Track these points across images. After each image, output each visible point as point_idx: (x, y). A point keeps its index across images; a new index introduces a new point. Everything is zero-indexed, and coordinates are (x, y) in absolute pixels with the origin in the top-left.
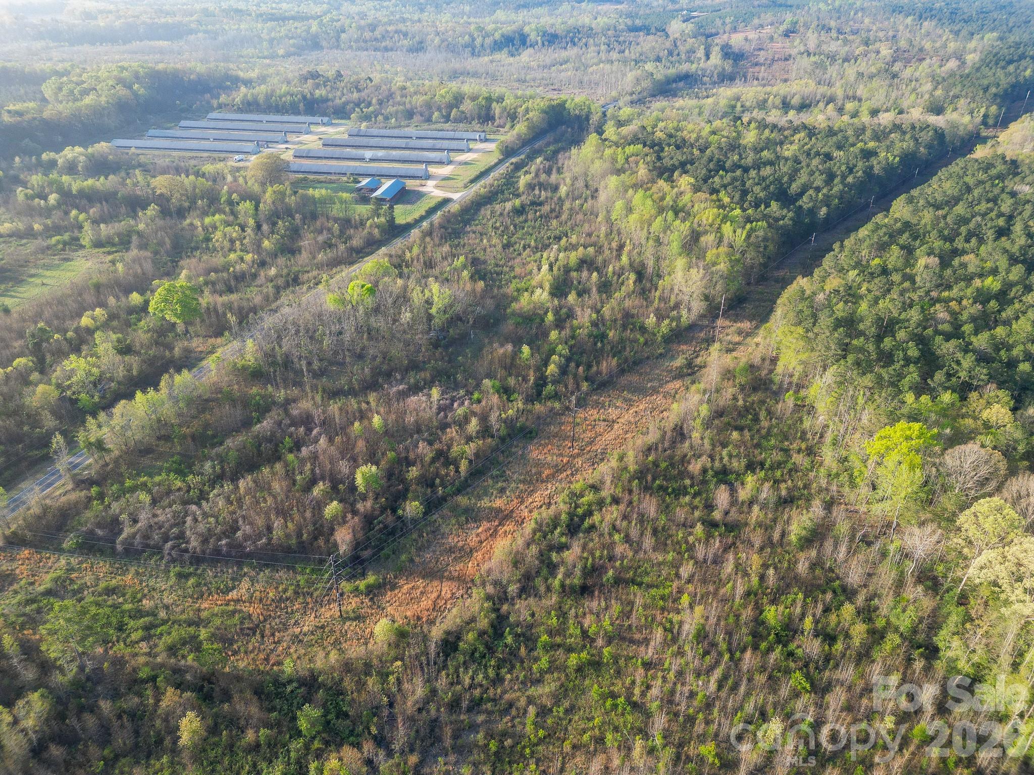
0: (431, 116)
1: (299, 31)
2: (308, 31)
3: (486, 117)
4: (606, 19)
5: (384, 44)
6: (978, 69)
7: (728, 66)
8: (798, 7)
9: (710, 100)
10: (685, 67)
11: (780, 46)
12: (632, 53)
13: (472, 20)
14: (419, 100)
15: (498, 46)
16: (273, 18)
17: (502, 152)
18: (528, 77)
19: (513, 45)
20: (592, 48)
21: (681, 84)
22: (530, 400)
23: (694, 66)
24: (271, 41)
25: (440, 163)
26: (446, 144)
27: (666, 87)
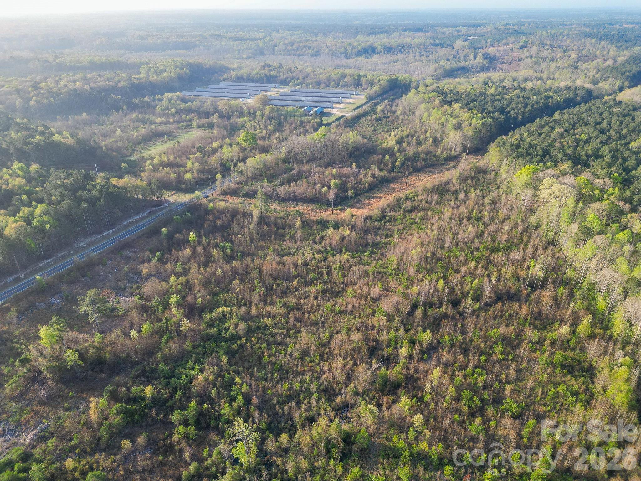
0: (329, 84)
1: (253, 46)
2: (257, 46)
3: (358, 84)
4: (419, 40)
5: (298, 52)
6: (623, 65)
7: (486, 63)
8: (530, 34)
9: (474, 79)
10: (462, 64)
11: (517, 54)
12: (433, 57)
13: (344, 40)
14: (323, 77)
15: (359, 53)
16: (236, 39)
17: (367, 99)
18: (377, 68)
19: (368, 53)
20: (411, 55)
21: (460, 72)
22: (389, 172)
23: (467, 63)
24: (239, 51)
25: (338, 102)
26: (339, 95)
27: (451, 73)
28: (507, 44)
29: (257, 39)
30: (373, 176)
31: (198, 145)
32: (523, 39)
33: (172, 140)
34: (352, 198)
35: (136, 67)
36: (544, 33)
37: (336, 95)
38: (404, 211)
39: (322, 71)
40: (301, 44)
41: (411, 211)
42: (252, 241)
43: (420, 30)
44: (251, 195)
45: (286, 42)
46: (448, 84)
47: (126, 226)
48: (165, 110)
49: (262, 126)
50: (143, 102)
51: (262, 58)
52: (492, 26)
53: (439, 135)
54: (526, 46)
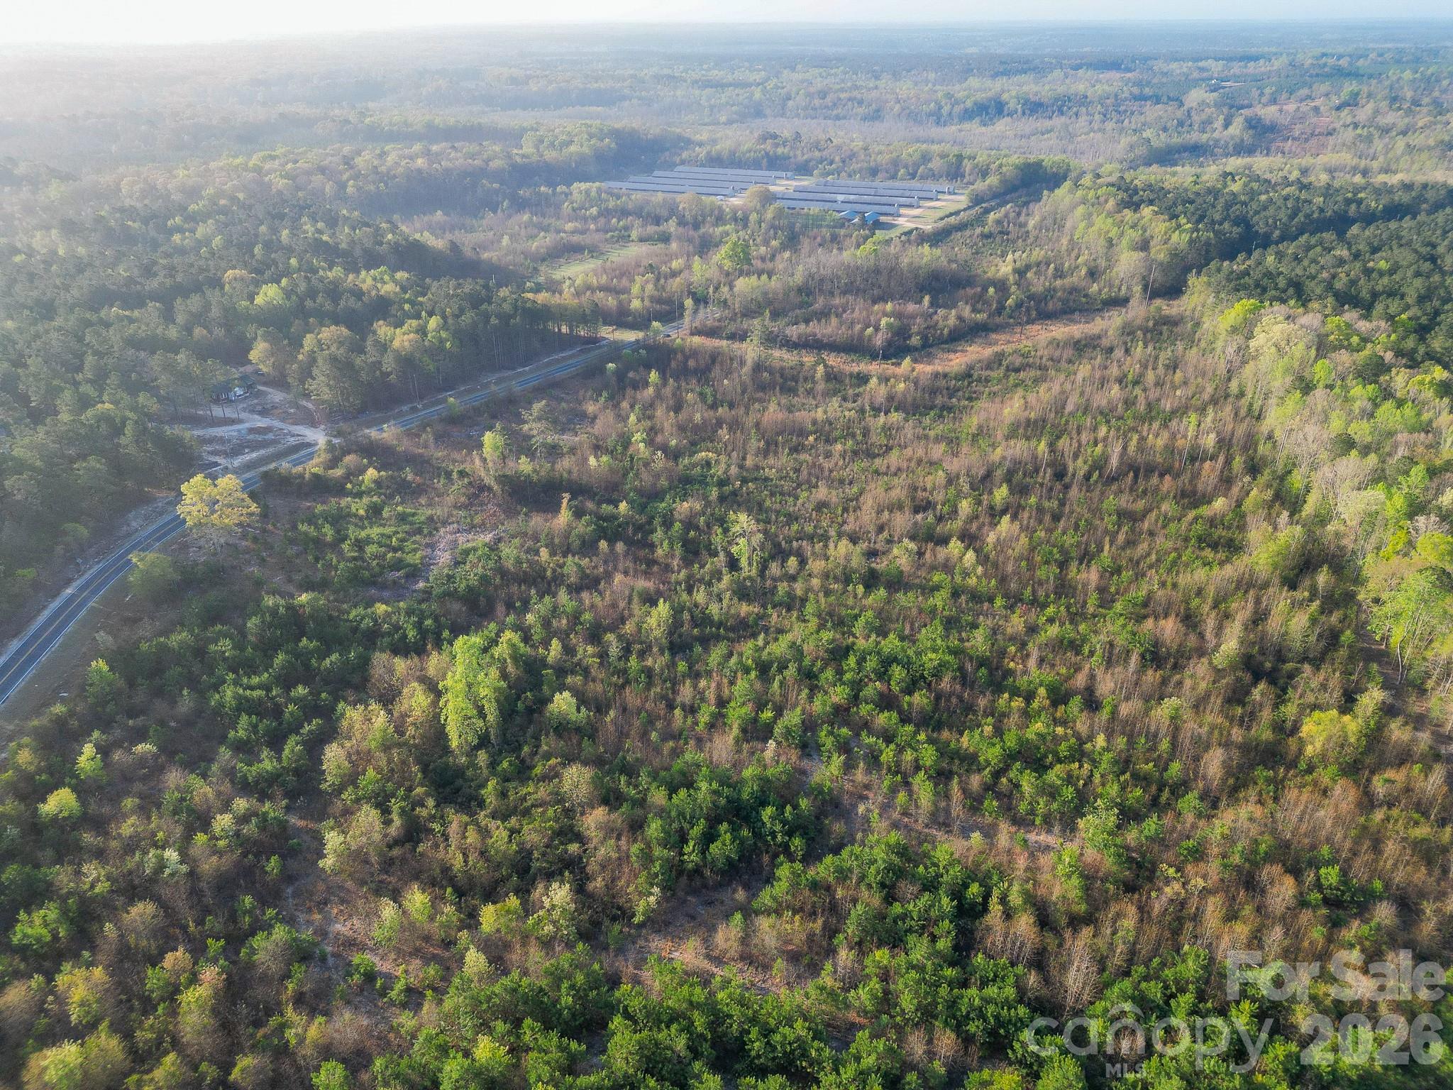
0: (896, 173)
1: (741, 98)
2: (750, 98)
3: (955, 172)
4: (1106, 87)
5: (835, 112)
7: (1248, 138)
8: (1371, 76)
9: (1212, 167)
10: (1195, 137)
11: (1325, 120)
12: (1136, 120)
13: (938, 87)
14: (884, 159)
15: (968, 115)
16: (707, 84)
17: (971, 200)
19: (987, 113)
20: (1083, 118)
21: (1186, 154)
22: (991, 315)
23: (1205, 137)
24: (712, 108)
25: (910, 206)
26: (913, 193)
27: (1166, 157)
28: (1309, 97)
29: (750, 85)
30: (960, 318)
31: (645, 262)
32: (1349, 87)
33: (597, 258)
34: (916, 349)
35: (515, 136)
36: (1408, 75)
37: (907, 193)
38: (1008, 369)
39: (883, 148)
40: (843, 96)
41: (1017, 370)
42: (743, 392)
44: (742, 336)
45: (812, 90)
46: (1145, 176)
47: (549, 364)
48: (580, 209)
49: (758, 240)
50: (539, 194)
51: (758, 121)
52: (1284, 60)
53: (1102, 263)
54: (1352, 102)
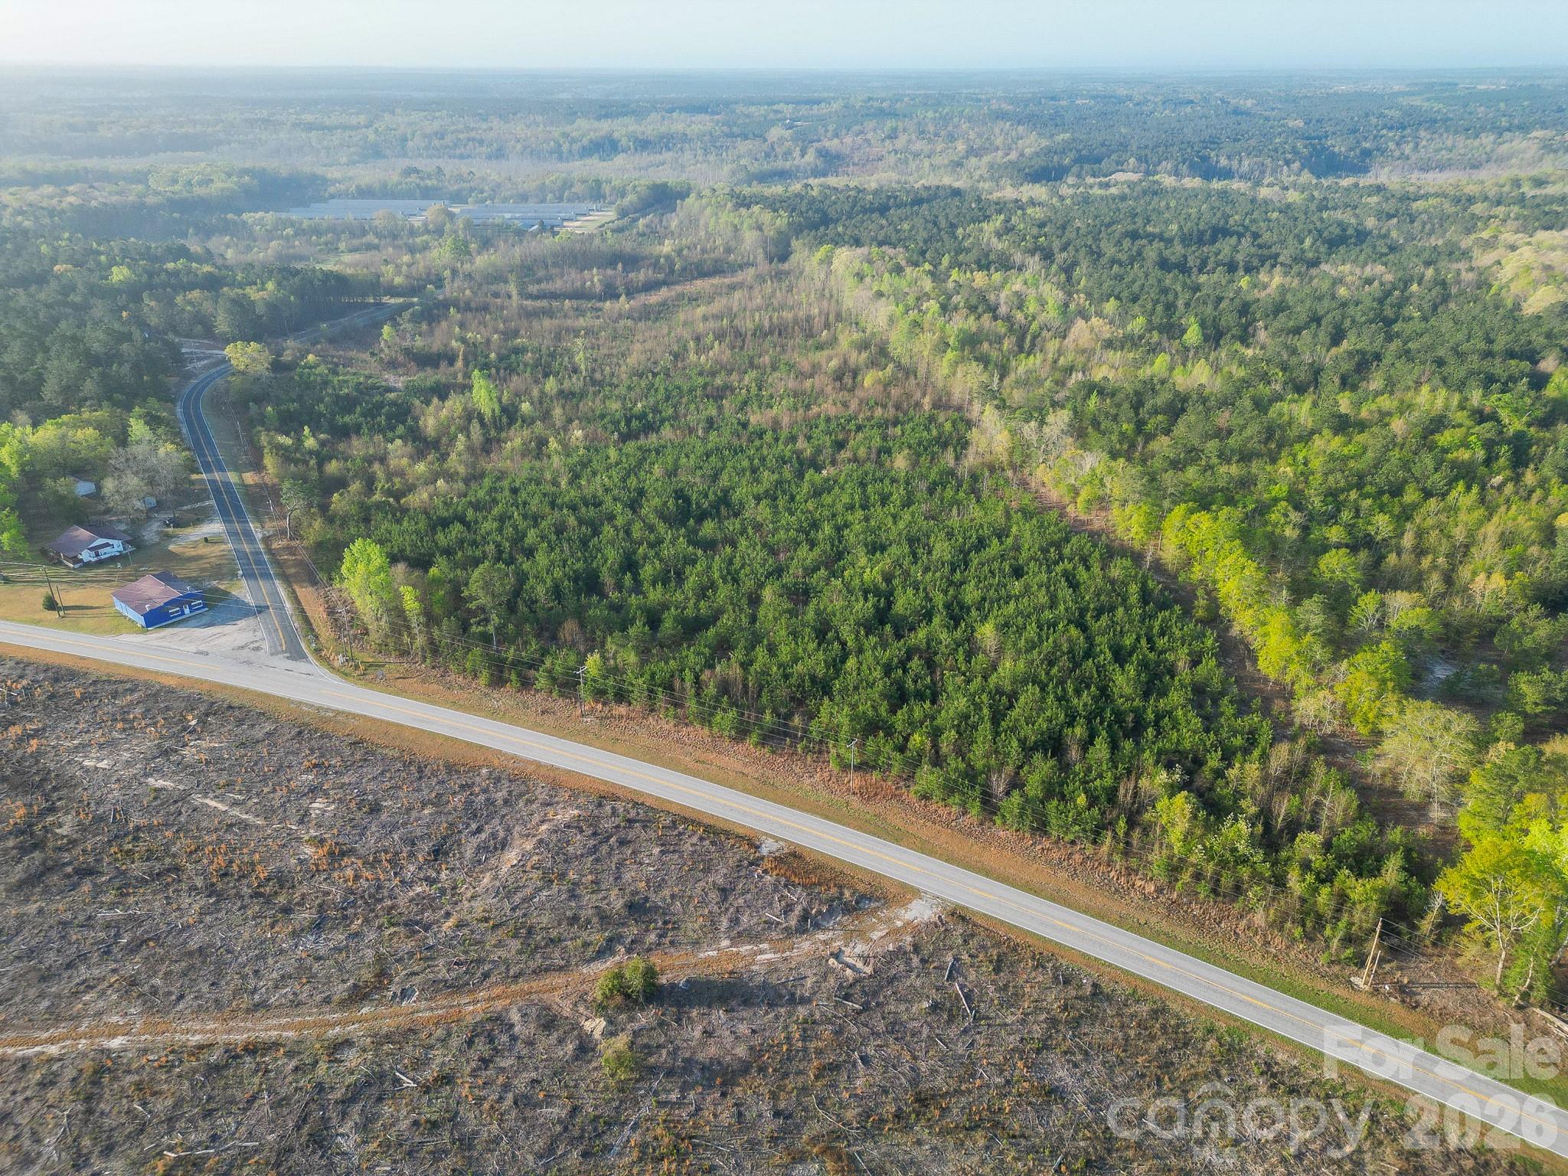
1: (354, 139)
2: (365, 139)
3: (597, 194)
4: (700, 127)
5: (459, 152)
6: (1030, 158)
7: (820, 164)
8: (905, 116)
11: (877, 150)
12: (729, 154)
13: (550, 128)
14: (528, 187)
15: (587, 152)
17: (617, 214)
19: (604, 150)
20: (687, 152)
21: (776, 176)
22: (667, 274)
23: (788, 164)
27: (764, 178)
28: (861, 132)
30: (647, 277)
32: (890, 124)
34: (625, 293)
36: (930, 114)
38: (689, 299)
39: (523, 178)
41: (696, 299)
43: (701, 109)
46: (750, 189)
50: (226, 220)
52: (841, 102)
53: (733, 244)
54: (893, 136)
